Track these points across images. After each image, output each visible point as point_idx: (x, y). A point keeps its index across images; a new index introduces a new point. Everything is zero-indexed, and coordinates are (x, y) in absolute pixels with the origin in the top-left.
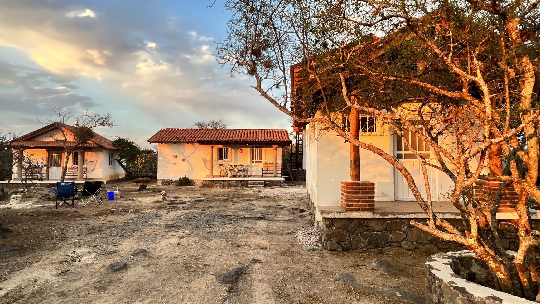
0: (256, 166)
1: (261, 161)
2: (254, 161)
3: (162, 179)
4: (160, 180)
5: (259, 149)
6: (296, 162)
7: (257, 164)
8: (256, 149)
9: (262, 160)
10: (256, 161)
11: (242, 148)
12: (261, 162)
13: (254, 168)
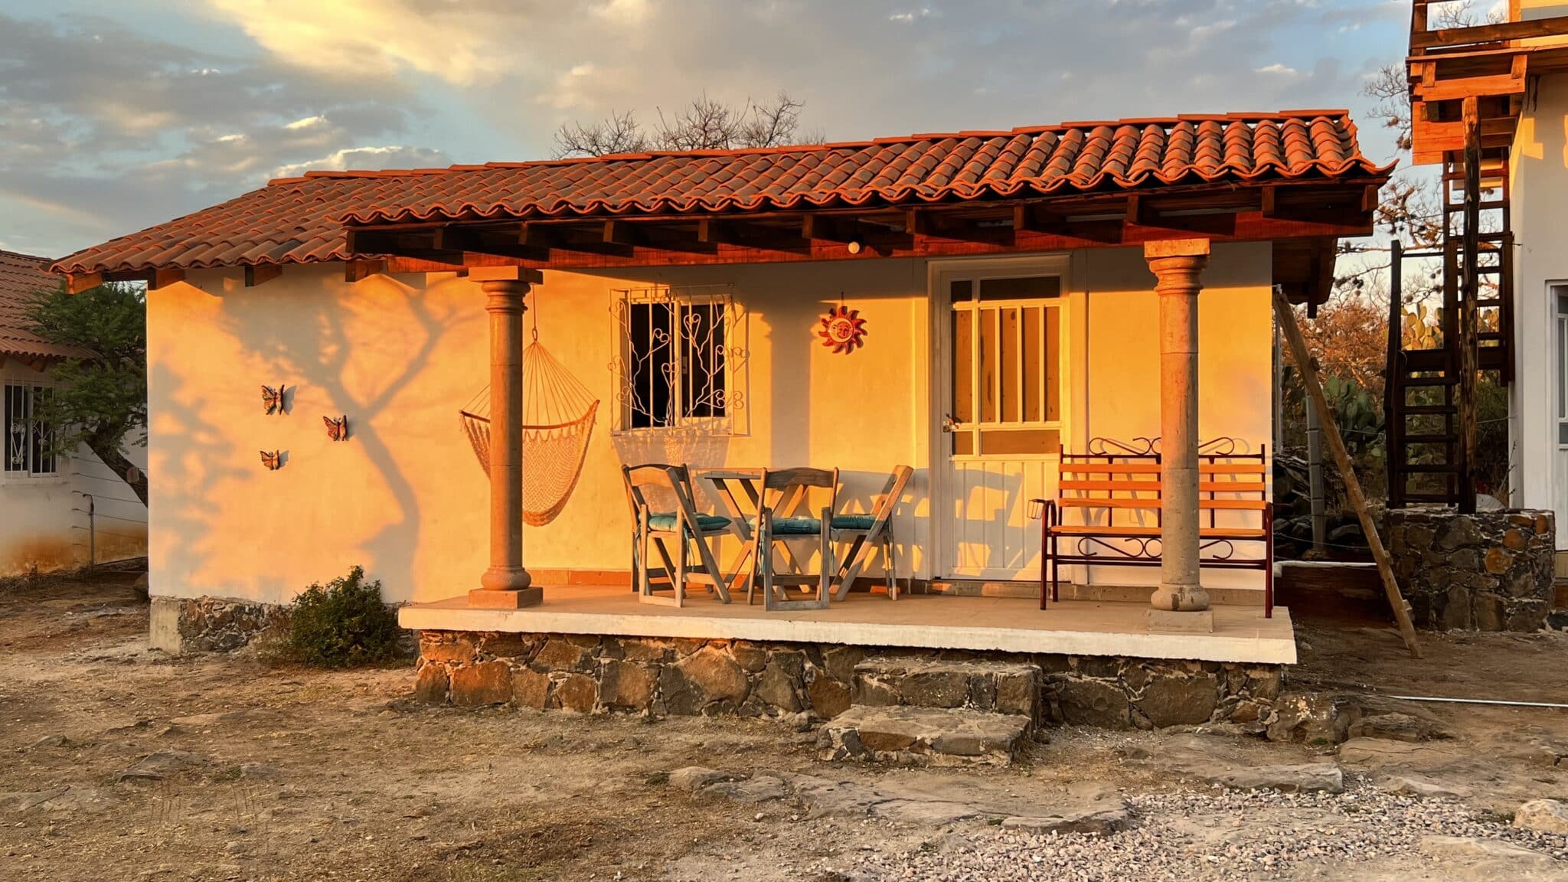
0: (998, 482)
1: (1040, 425)
2: (973, 427)
3: (182, 594)
4: (168, 602)
5: (1017, 304)
6: (1450, 440)
7: (1009, 464)
8: (995, 305)
9: (1052, 413)
10: (996, 426)
11: (851, 305)
12: (1045, 442)
13: (979, 506)
